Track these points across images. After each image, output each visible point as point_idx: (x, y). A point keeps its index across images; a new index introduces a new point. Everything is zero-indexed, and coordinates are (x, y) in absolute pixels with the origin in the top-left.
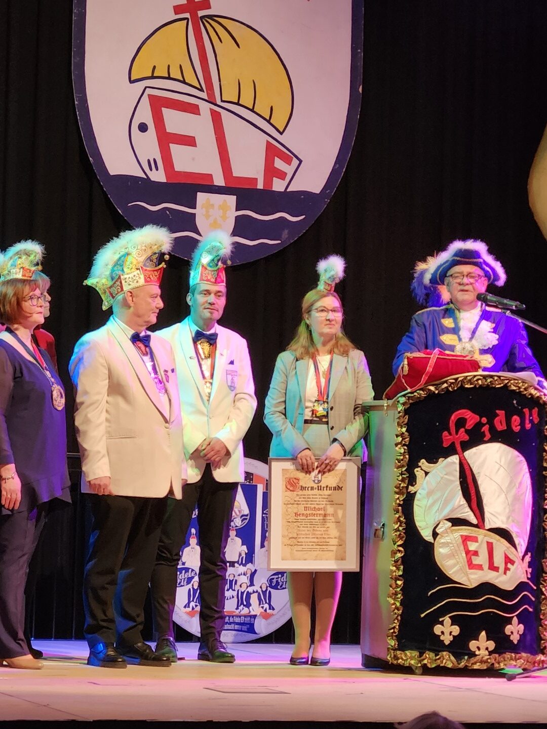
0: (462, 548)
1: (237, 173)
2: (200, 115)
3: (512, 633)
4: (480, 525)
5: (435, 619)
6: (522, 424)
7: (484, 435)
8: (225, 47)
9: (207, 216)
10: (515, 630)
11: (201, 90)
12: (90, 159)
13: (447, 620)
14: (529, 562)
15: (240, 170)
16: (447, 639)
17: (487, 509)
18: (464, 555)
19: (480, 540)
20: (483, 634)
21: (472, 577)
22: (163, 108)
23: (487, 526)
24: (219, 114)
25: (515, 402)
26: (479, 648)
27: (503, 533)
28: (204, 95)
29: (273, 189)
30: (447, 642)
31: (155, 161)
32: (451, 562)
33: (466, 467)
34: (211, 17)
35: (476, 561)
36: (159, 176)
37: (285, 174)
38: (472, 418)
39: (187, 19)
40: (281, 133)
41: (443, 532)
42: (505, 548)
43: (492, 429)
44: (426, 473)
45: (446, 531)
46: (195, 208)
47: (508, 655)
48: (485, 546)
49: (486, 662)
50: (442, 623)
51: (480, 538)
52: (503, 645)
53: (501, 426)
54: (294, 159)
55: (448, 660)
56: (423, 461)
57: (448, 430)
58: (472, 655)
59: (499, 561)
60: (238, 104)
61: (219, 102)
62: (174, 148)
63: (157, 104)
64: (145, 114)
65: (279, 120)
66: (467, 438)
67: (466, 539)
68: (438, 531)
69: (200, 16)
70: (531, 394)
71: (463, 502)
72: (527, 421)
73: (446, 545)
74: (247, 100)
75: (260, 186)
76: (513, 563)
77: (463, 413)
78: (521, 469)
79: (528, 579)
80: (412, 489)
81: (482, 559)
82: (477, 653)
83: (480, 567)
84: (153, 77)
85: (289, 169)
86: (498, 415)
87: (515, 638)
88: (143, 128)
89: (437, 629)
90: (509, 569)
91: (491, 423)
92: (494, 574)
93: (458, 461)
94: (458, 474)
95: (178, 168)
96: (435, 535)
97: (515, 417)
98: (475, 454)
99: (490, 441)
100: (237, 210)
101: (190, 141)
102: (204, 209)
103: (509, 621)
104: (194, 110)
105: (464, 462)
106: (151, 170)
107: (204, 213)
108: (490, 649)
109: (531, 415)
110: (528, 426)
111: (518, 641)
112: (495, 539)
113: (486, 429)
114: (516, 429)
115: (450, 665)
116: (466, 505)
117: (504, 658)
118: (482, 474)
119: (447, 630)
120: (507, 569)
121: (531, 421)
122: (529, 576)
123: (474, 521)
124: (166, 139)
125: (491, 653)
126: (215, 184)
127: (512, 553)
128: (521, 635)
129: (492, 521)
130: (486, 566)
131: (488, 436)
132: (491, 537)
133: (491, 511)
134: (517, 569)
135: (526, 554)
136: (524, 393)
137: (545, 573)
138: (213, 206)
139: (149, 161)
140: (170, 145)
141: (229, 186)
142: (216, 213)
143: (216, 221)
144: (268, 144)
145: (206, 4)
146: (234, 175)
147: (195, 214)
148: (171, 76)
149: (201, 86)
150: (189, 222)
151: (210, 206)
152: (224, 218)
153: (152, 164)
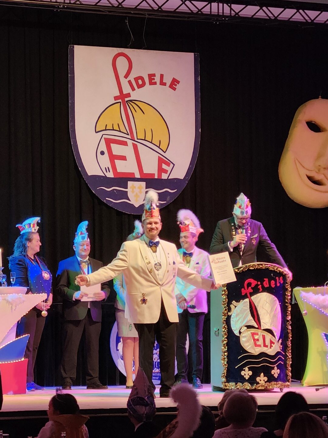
0: (252, 338)
1: (146, 171)
2: (127, 146)
3: (275, 373)
4: (259, 328)
5: (241, 368)
6: (276, 284)
7: (259, 289)
8: (138, 114)
9: (133, 192)
10: (276, 372)
11: (128, 134)
12: (80, 169)
13: (246, 369)
14: (281, 343)
16: (247, 377)
17: (262, 321)
18: (253, 341)
19: (259, 334)
20: (262, 374)
21: (257, 350)
22: (111, 144)
23: (262, 328)
24: (136, 145)
25: (272, 275)
26: (260, 380)
27: (269, 331)
28: (129, 137)
29: (162, 178)
30: (247, 379)
31: (108, 168)
32: (247, 344)
33: (252, 303)
34: (131, 101)
35: (258, 343)
36: (110, 175)
37: (167, 171)
38: (254, 282)
39: (120, 102)
40: (165, 152)
41: (243, 331)
42: (270, 337)
43: (263, 287)
44: (235, 307)
45: (244, 331)
46: (127, 188)
47: (273, 383)
48: (261, 337)
49: (264, 386)
50: (244, 370)
51: (259, 333)
52: (271, 379)
53: (266, 285)
54: (171, 163)
55: (248, 386)
56: (234, 301)
57: (244, 288)
58: (258, 383)
59: (268, 343)
60: (145, 140)
61: (136, 140)
62: (117, 162)
63: (109, 142)
64: (103, 147)
65: (164, 146)
66: (252, 291)
67: (253, 334)
68: (241, 331)
69: (126, 101)
70: (279, 271)
71: (252, 318)
72: (278, 283)
73: (245, 337)
74: (149, 138)
75: (156, 177)
76: (274, 343)
77: (250, 280)
78: (276, 303)
79: (281, 350)
80: (229, 314)
81: (261, 342)
82: (260, 382)
83: (260, 346)
84: (106, 130)
85: (169, 169)
86: (265, 281)
87: (276, 376)
88: (102, 153)
89: (243, 373)
90: (272, 346)
91: (262, 284)
92: (266, 348)
93: (248, 301)
94: (249, 306)
95: (119, 171)
96: (240, 333)
97: (272, 281)
98: (256, 297)
99: (262, 292)
100: (146, 188)
101: (123, 158)
102: (131, 189)
103: (273, 368)
104: (125, 144)
105: (251, 301)
106: (107, 172)
107: (131, 191)
108: (265, 381)
109: (279, 280)
110: (278, 285)
111: (278, 377)
112: (266, 334)
113: (260, 287)
114: (273, 286)
116: (253, 320)
117: (271, 384)
118: (259, 306)
119: (247, 373)
120: (271, 346)
121: (280, 283)
122: (281, 349)
123: (257, 326)
124: (113, 158)
126: (136, 177)
127: (273, 339)
128: (278, 374)
129: (264, 326)
130: (262, 345)
131: (261, 290)
132: (264, 333)
133: (264, 321)
134: (276, 346)
135: (279, 339)
136: (276, 271)
137: (289, 347)
138: (135, 187)
139: (106, 168)
140: (115, 160)
141: (141, 178)
142: (137, 190)
143: (137, 194)
144: (159, 158)
145: (128, 95)
146: (144, 172)
147: (127, 191)
148: (114, 129)
149: (128, 133)
150: (125, 195)
151: (134, 187)
152: (140, 192)
153: (107, 170)
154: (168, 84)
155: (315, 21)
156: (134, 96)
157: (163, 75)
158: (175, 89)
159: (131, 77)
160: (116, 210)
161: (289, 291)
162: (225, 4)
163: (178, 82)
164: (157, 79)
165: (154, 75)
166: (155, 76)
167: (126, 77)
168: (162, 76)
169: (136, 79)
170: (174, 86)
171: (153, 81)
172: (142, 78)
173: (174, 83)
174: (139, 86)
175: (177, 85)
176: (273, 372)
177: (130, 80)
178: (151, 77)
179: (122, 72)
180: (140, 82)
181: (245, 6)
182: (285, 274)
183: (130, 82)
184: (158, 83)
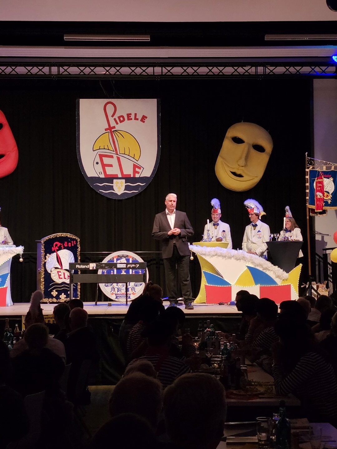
0: (57, 274)
1: (125, 173)
2: (113, 158)
5: (52, 291)
8: (120, 139)
9: (117, 186)
11: (114, 151)
12: (83, 173)
13: (54, 291)
15: (126, 172)
16: (54, 295)
17: (63, 265)
18: (58, 276)
20: (63, 294)
21: (60, 281)
22: (103, 157)
24: (119, 157)
25: (69, 240)
26: (62, 297)
28: (115, 153)
29: (136, 177)
30: (54, 296)
32: (55, 277)
34: (115, 131)
35: (61, 277)
36: (102, 176)
38: (59, 244)
39: (109, 132)
43: (64, 246)
44: (49, 257)
45: (54, 270)
46: (113, 184)
48: (63, 273)
50: (53, 292)
51: (62, 271)
53: (66, 245)
54: (142, 168)
55: (55, 300)
56: (48, 254)
57: (53, 247)
58: (60, 299)
59: (66, 276)
60: (124, 154)
61: (119, 154)
62: (106, 168)
63: (101, 156)
64: (98, 159)
65: (137, 158)
66: (58, 249)
67: (58, 272)
68: (52, 270)
69: (112, 131)
72: (73, 244)
73: (54, 273)
74: (127, 153)
75: (132, 176)
77: (57, 243)
78: (71, 255)
80: (45, 261)
84: (100, 149)
85: (140, 171)
86: (65, 243)
88: (97, 163)
89: (52, 293)
92: (65, 280)
94: (57, 257)
96: (51, 271)
97: (69, 243)
98: (59, 252)
99: (63, 249)
100: (126, 183)
101: (111, 166)
104: (112, 157)
105: (57, 254)
106: (100, 174)
109: (73, 242)
113: (62, 246)
114: (70, 246)
115: (55, 301)
116: (58, 264)
119: (54, 293)
120: (68, 278)
123: (60, 268)
124: (104, 166)
125: (65, 298)
126: (119, 177)
129: (64, 268)
141: (122, 177)
142: (119, 185)
144: (134, 164)
145: (114, 127)
146: (124, 174)
147: (113, 186)
150: (112, 188)
151: (117, 183)
152: (122, 186)
153: (100, 173)
154: (140, 119)
156: (118, 127)
157: (136, 114)
158: (144, 122)
159: (116, 116)
160: (106, 197)
164: (133, 117)
166: (131, 115)
167: (112, 116)
169: (119, 117)
170: (143, 120)
171: (130, 118)
172: (122, 117)
174: (121, 122)
175: (145, 119)
178: (129, 115)
179: (110, 114)
180: (122, 119)
183: (115, 119)
184: (133, 119)
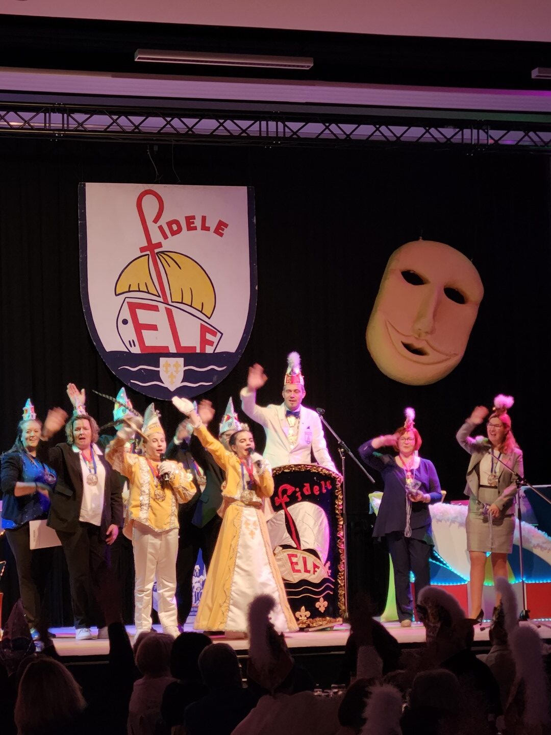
0: (289, 561)
1: (183, 344)
2: (159, 311)
3: (320, 606)
4: (298, 548)
6: (321, 490)
7: (297, 498)
8: (172, 269)
9: (167, 371)
10: (322, 605)
11: (159, 296)
12: (94, 343)
14: (329, 567)
15: (184, 343)
17: (301, 539)
18: (290, 565)
19: (298, 556)
20: (303, 608)
21: (295, 576)
22: (136, 310)
23: (302, 548)
24: (171, 310)
25: (315, 478)
26: (301, 616)
27: (312, 552)
28: (161, 299)
29: (206, 352)
31: (133, 341)
33: (288, 516)
34: (163, 252)
35: (297, 568)
36: (136, 350)
37: (213, 343)
38: (290, 489)
39: (148, 255)
40: (209, 318)
41: (278, 553)
42: (313, 560)
43: (303, 495)
45: (279, 553)
46: (159, 367)
47: (318, 619)
48: (301, 559)
49: (305, 623)
52: (315, 613)
53: (307, 492)
54: (218, 333)
57: (278, 496)
59: (310, 567)
60: (182, 303)
61: (170, 303)
62: (144, 332)
63: (133, 307)
64: (126, 314)
65: (208, 310)
66: (288, 500)
67: (290, 556)
69: (156, 252)
70: (325, 473)
71: (288, 535)
72: (324, 488)
74: (187, 300)
75: (198, 351)
76: (318, 568)
77: (285, 487)
78: (321, 515)
79: (329, 576)
81: (300, 566)
82: (300, 618)
83: (299, 571)
84: (129, 291)
85: (215, 340)
86: (305, 486)
87: (322, 610)
88: (125, 322)
90: (316, 571)
91: (301, 491)
92: (308, 574)
93: (284, 513)
94: (284, 520)
95: (147, 344)
97: (316, 487)
98: (293, 508)
99: (301, 501)
100: (184, 366)
101: (154, 328)
102: (165, 368)
103: (318, 600)
104: (155, 308)
105: (287, 513)
106: (131, 346)
107: (165, 370)
108: (308, 616)
109: (326, 484)
110: (324, 491)
111: (324, 611)
112: (307, 555)
113: (299, 494)
114: (317, 493)
116: (290, 537)
117: (316, 620)
118: (298, 520)
120: (315, 571)
121: (326, 488)
122: (330, 575)
123: (295, 546)
124: (139, 328)
125: (308, 618)
126: (171, 352)
127: (318, 562)
128: (326, 608)
129: (304, 545)
130: (303, 570)
131: (300, 498)
132: (305, 554)
133: (304, 539)
134: (321, 571)
135: (326, 562)
136: (321, 473)
137: (341, 572)
138: (170, 365)
139: (130, 342)
140: (142, 331)
141: (179, 352)
142: (172, 369)
143: (172, 374)
144: (202, 325)
145: (159, 245)
146: (182, 346)
147: (159, 371)
148: (141, 290)
149: (159, 294)
150: (156, 376)
151: (168, 365)
152: (177, 371)
153: (132, 343)
154: (213, 229)
155: (402, 139)
156: (167, 245)
157: (205, 217)
158: (221, 235)
159: (163, 222)
160: (145, 396)
161: (340, 499)
162: (279, 123)
163: (226, 226)
164: (198, 223)
165: (193, 217)
166: (195, 219)
167: (155, 221)
168: (204, 219)
169: (169, 224)
170: (220, 231)
171: (192, 225)
172: (177, 222)
173: (221, 228)
174: (174, 233)
175: (224, 229)
176: (317, 605)
177: (161, 226)
178: (190, 220)
179: (150, 216)
180: (175, 227)
181: (304, 123)
182: (335, 478)
183: (161, 228)
184: (199, 227)
